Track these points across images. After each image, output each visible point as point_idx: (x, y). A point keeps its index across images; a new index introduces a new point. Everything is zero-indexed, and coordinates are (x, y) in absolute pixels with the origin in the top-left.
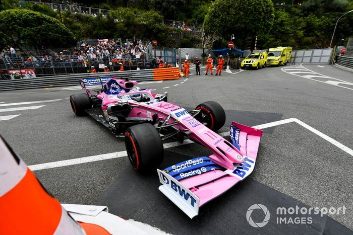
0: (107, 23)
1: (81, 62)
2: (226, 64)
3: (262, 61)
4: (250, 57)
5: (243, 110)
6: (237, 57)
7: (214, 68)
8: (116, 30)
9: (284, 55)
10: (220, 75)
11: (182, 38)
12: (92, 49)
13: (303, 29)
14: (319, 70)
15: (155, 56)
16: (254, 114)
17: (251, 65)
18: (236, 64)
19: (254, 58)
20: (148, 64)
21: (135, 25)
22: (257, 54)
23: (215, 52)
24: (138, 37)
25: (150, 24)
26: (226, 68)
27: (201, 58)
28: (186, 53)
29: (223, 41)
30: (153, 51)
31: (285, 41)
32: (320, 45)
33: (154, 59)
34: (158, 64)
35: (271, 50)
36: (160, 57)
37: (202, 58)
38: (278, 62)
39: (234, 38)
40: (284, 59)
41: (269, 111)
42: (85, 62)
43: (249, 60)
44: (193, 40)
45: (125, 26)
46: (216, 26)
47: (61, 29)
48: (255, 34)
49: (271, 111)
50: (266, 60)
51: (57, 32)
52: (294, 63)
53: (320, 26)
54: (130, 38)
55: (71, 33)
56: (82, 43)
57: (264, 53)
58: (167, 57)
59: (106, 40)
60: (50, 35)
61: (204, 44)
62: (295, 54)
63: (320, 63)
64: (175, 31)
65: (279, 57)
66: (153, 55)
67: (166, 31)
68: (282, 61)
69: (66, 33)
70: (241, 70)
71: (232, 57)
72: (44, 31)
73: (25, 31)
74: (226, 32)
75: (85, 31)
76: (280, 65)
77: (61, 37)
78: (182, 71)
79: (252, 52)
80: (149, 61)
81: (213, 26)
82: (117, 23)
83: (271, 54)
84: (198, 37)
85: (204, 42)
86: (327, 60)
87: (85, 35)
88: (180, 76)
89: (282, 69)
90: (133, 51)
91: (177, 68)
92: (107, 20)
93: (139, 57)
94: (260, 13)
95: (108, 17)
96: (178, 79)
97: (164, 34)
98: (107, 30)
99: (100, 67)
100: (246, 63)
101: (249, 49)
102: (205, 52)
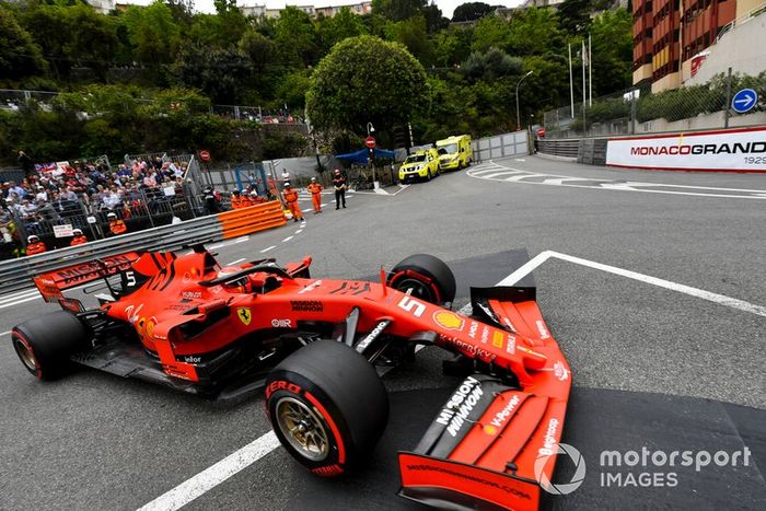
0: (54, 124)
2: (371, 180)
3: (433, 164)
4: (410, 161)
6: (388, 163)
7: (350, 191)
8: (85, 137)
9: (463, 150)
11: (263, 139)
13: (474, 104)
14: (521, 166)
17: (418, 173)
18: (389, 176)
19: (418, 161)
21: (140, 123)
22: (420, 154)
23: (342, 159)
24: (154, 148)
25: (182, 115)
26: (373, 187)
31: (454, 126)
32: (505, 127)
35: (440, 143)
38: (457, 162)
39: (372, 129)
40: (464, 157)
43: (411, 165)
44: (290, 141)
45: (111, 126)
46: (333, 110)
48: (405, 121)
50: (438, 162)
52: (479, 161)
53: (496, 97)
54: (134, 153)
57: (431, 151)
58: (244, 182)
61: (315, 146)
62: (478, 147)
63: (516, 155)
64: (244, 126)
65: (457, 154)
67: (222, 128)
68: (463, 160)
70: (404, 187)
71: (380, 164)
74: (355, 119)
76: (461, 167)
79: (409, 154)
81: (326, 111)
82: (85, 121)
83: (442, 152)
84: (297, 135)
85: (313, 142)
86: (524, 148)
88: (284, 219)
89: (468, 172)
92: (54, 116)
93: (173, 193)
94: (407, 83)
95: (57, 109)
96: (285, 225)
97: (219, 136)
98: (57, 140)
99: (57, 236)
100: (407, 172)
101: (402, 147)
102: (321, 161)
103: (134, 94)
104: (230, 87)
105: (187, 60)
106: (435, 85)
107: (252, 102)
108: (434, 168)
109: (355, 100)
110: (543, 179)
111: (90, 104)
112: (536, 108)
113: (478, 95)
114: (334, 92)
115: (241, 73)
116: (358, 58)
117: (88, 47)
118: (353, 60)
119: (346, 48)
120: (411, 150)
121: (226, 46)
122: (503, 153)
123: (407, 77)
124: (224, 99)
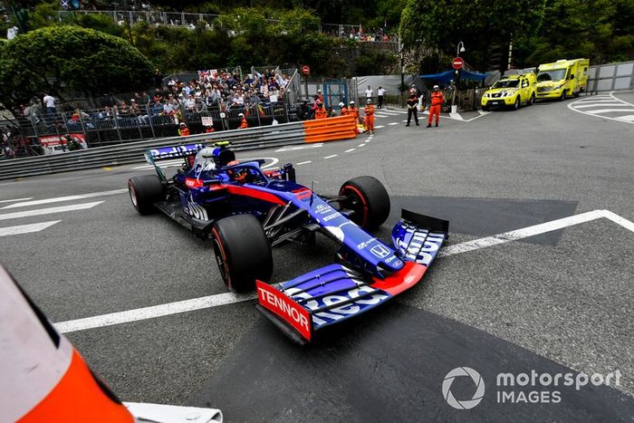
0: (213, 40)
1: (168, 117)
2: (449, 103)
3: (526, 91)
4: (500, 85)
5: (491, 196)
6: (473, 86)
8: (231, 50)
9: (572, 77)
10: (437, 126)
11: (358, 56)
12: (187, 90)
13: (610, 20)
15: (307, 96)
16: (513, 202)
17: (503, 100)
18: (471, 101)
19: (508, 86)
20: (294, 112)
21: (267, 39)
22: (513, 78)
23: (426, 79)
24: (273, 63)
25: (296, 34)
26: (450, 111)
27: (396, 93)
28: (367, 86)
29: (442, 56)
30: (303, 86)
31: (573, 47)
33: (306, 102)
34: (314, 111)
35: (544, 67)
36: (316, 97)
37: (400, 94)
38: (560, 91)
39: (463, 49)
40: (572, 85)
41: (548, 198)
42: (175, 116)
43: (497, 91)
44: (381, 59)
45: (248, 42)
46: (425, 29)
47: (131, 56)
48: (507, 39)
49: (551, 196)
50: (533, 89)
51: (124, 63)
52: (595, 91)
55: (150, 62)
56: (170, 80)
57: (528, 76)
58: (330, 95)
59: (213, 73)
60: (112, 69)
61: (403, 65)
62: (597, 73)
64: (344, 43)
65: (562, 81)
66: (303, 93)
67: (326, 46)
68: (569, 90)
69: (139, 64)
70: (482, 113)
71: (462, 87)
72: (101, 62)
73: (68, 65)
74: (446, 39)
75: (175, 56)
76: (565, 97)
77: (131, 71)
78: (361, 122)
79: (502, 74)
80: (295, 105)
81: (418, 29)
82: (232, 38)
83: (545, 77)
84: (389, 53)
85: (403, 60)
87: (175, 65)
88: (356, 132)
89: (571, 105)
90: (264, 89)
92: (214, 34)
95: (217, 28)
96: (354, 138)
97: (322, 53)
98: (214, 52)
100: (491, 98)
101: (496, 69)
102: (405, 80)
103: (267, 16)
104: (338, 7)
107: (355, 21)
108: (526, 96)
109: (450, 17)
111: (237, 24)
114: (430, 9)
120: (505, 73)
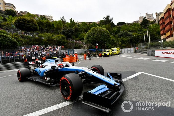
0: (37, 39)
2: (96, 55)
8: (42, 42)
11: (74, 45)
12: (28, 50)
13: (121, 42)
14: (132, 55)
17: (107, 54)
21: (52, 40)
23: (90, 50)
25: (60, 39)
26: (96, 57)
30: (62, 51)
32: (128, 47)
34: (65, 56)
35: (112, 49)
36: (66, 53)
38: (116, 53)
39: (97, 44)
40: (118, 52)
43: (105, 53)
44: (80, 46)
45: (47, 40)
46: (90, 40)
47: (11, 40)
48: (105, 43)
50: (112, 53)
51: (8, 42)
52: (122, 53)
53: (126, 41)
54: (50, 45)
55: (18, 42)
57: (110, 50)
59: (37, 46)
60: (4, 43)
63: (131, 53)
64: (71, 42)
65: (116, 51)
67: (67, 42)
69: (14, 42)
70: (103, 57)
71: (98, 52)
74: (94, 43)
75: (25, 42)
77: (11, 44)
80: (60, 54)
81: (88, 40)
82: (43, 39)
83: (113, 51)
84: (81, 45)
85: (85, 46)
86: (133, 51)
87: (25, 44)
90: (52, 50)
91: (75, 57)
92: (38, 38)
93: (55, 53)
94: (106, 36)
95: (39, 37)
97: (66, 44)
98: (37, 42)
99: (32, 59)
100: (104, 54)
101: (104, 49)
102: (86, 50)
103: (52, 35)
104: (70, 35)
105: (63, 30)
106: (112, 37)
107: (74, 38)
108: (111, 54)
109: (94, 38)
110: (139, 58)
111: (44, 36)
112: (136, 43)
113: (122, 40)
114: (90, 37)
115: (73, 33)
116: (96, 30)
117: (47, 27)
118: (95, 31)
119: (94, 28)
120: (106, 50)
121: (70, 28)
122: (127, 52)
123: (106, 35)
124: (68, 37)
